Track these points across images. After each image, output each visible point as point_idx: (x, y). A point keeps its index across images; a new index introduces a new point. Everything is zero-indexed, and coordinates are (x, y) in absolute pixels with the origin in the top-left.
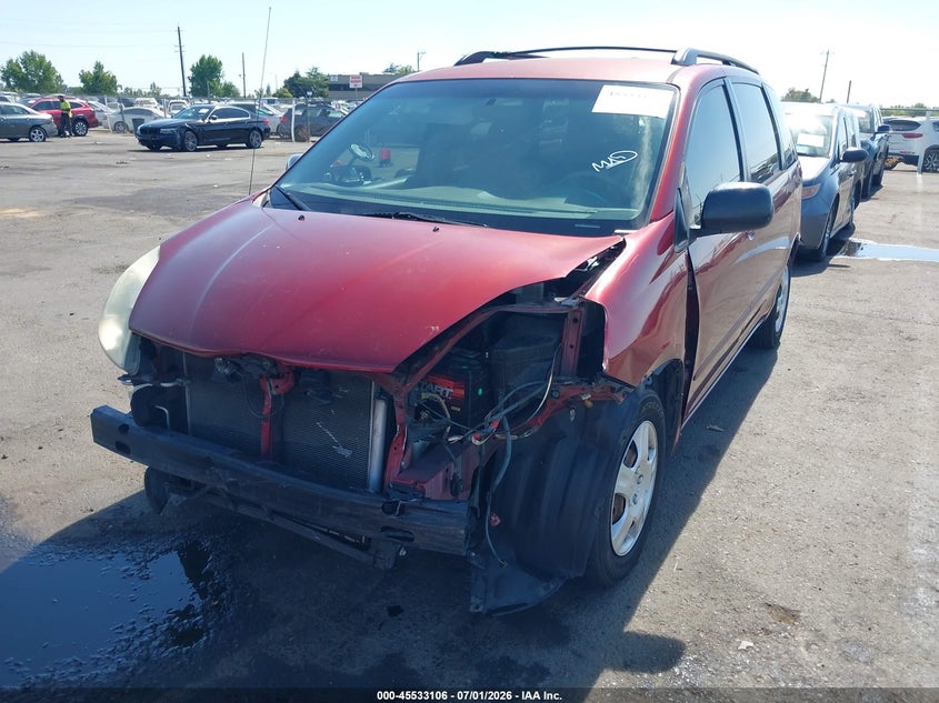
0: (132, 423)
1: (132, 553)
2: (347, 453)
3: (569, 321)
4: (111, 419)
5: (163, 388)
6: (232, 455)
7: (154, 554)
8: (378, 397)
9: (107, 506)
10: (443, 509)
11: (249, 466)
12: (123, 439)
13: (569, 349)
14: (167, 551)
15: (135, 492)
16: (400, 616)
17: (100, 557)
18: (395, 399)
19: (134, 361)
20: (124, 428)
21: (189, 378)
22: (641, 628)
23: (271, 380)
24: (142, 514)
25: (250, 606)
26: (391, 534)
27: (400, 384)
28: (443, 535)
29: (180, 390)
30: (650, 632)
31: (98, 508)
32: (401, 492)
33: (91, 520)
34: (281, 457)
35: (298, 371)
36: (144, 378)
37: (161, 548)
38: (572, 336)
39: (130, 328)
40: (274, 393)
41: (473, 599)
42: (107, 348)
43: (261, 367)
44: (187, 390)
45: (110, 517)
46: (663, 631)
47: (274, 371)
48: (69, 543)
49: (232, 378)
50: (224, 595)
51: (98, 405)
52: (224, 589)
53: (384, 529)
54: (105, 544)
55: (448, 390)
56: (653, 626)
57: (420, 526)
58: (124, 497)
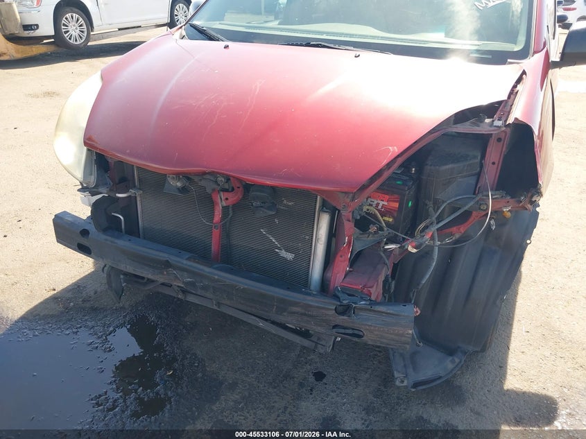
0: (91, 228)
1: (93, 327)
2: (290, 256)
3: (492, 141)
4: (72, 224)
5: (119, 198)
6: (188, 259)
7: (111, 329)
8: (322, 210)
9: (66, 285)
10: (391, 312)
11: (207, 269)
12: (84, 241)
13: (491, 165)
14: (122, 325)
15: (87, 273)
16: (324, 381)
17: (68, 333)
18: (343, 213)
19: (91, 174)
20: (85, 233)
21: (140, 189)
22: (517, 386)
23: (222, 193)
24: (96, 293)
25: (200, 375)
26: (343, 331)
27: (348, 200)
28: (391, 334)
29: (132, 200)
30: (525, 389)
31: (60, 288)
32: (349, 295)
33: (54, 299)
34: (228, 259)
35: (247, 187)
36: (100, 190)
37: (117, 322)
38: (494, 154)
39: (86, 144)
40: (224, 204)
41: (396, 374)
42: (65, 163)
43: (216, 182)
44: (138, 199)
45: (69, 295)
46: (534, 388)
47: (226, 186)
48: (40, 319)
49: (183, 190)
50: (176, 365)
51: (58, 211)
52: (175, 359)
53: (335, 327)
54: (69, 320)
55: (381, 203)
56: (525, 383)
57: (369, 326)
58: (78, 278)
